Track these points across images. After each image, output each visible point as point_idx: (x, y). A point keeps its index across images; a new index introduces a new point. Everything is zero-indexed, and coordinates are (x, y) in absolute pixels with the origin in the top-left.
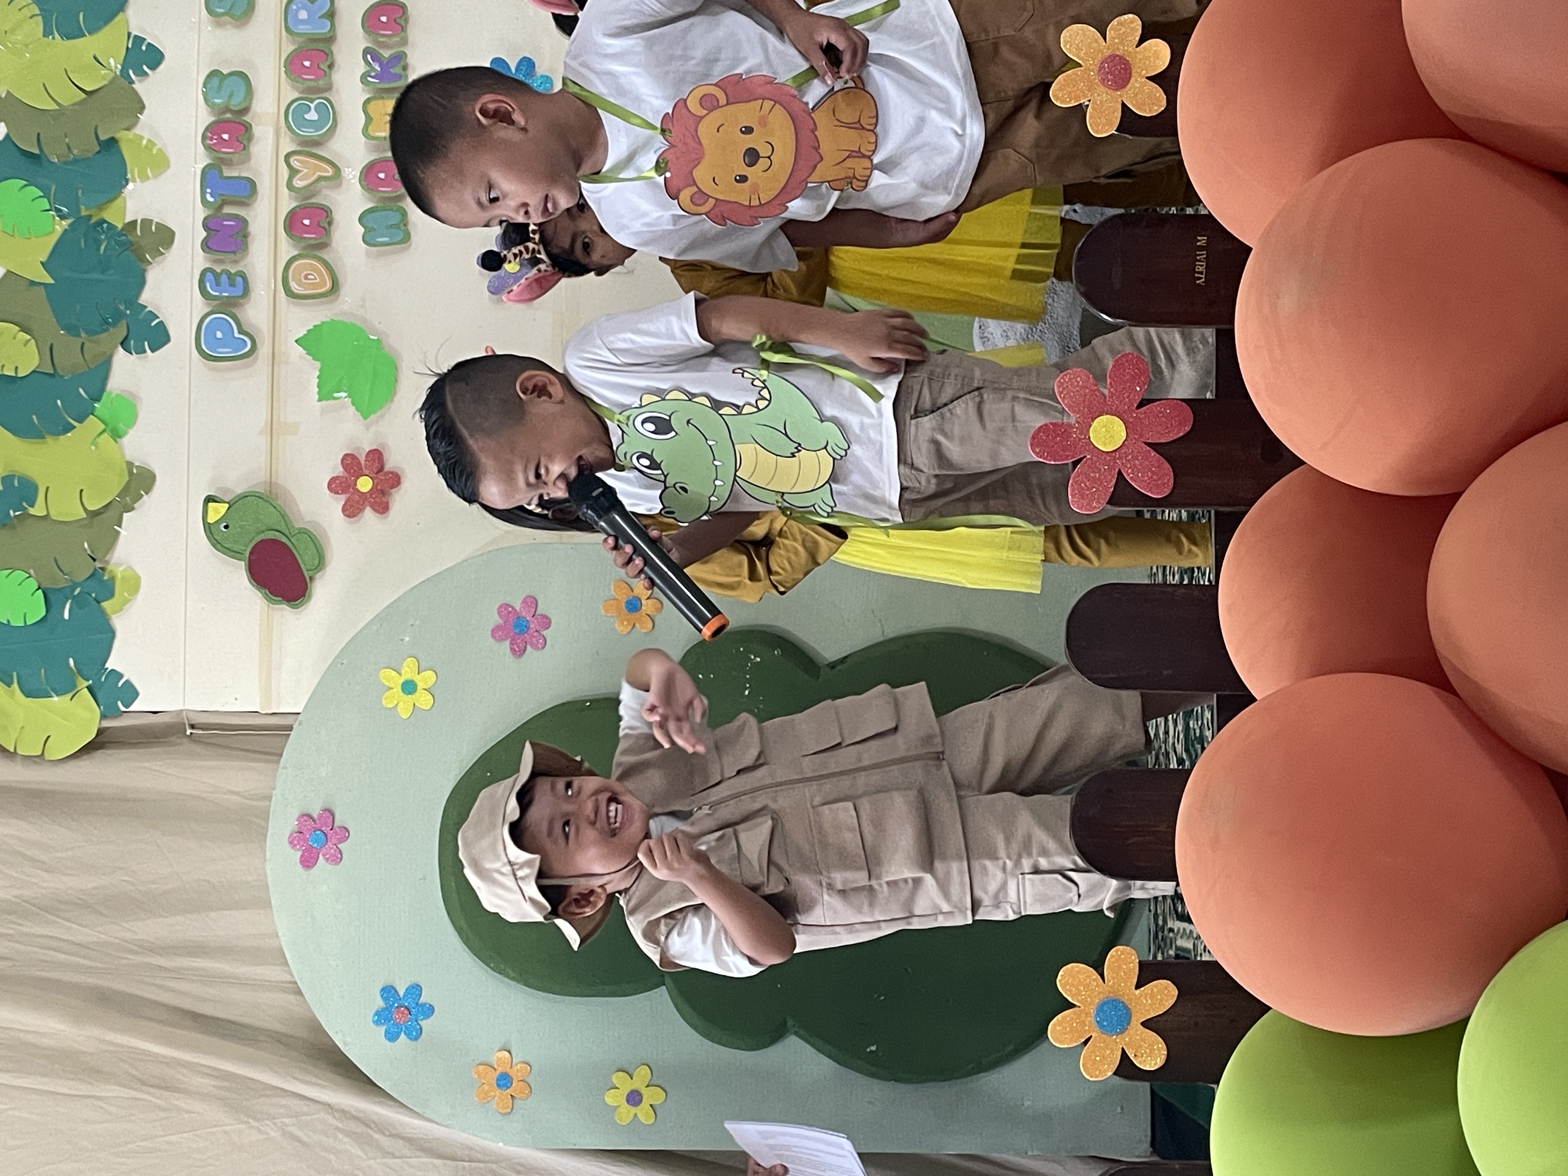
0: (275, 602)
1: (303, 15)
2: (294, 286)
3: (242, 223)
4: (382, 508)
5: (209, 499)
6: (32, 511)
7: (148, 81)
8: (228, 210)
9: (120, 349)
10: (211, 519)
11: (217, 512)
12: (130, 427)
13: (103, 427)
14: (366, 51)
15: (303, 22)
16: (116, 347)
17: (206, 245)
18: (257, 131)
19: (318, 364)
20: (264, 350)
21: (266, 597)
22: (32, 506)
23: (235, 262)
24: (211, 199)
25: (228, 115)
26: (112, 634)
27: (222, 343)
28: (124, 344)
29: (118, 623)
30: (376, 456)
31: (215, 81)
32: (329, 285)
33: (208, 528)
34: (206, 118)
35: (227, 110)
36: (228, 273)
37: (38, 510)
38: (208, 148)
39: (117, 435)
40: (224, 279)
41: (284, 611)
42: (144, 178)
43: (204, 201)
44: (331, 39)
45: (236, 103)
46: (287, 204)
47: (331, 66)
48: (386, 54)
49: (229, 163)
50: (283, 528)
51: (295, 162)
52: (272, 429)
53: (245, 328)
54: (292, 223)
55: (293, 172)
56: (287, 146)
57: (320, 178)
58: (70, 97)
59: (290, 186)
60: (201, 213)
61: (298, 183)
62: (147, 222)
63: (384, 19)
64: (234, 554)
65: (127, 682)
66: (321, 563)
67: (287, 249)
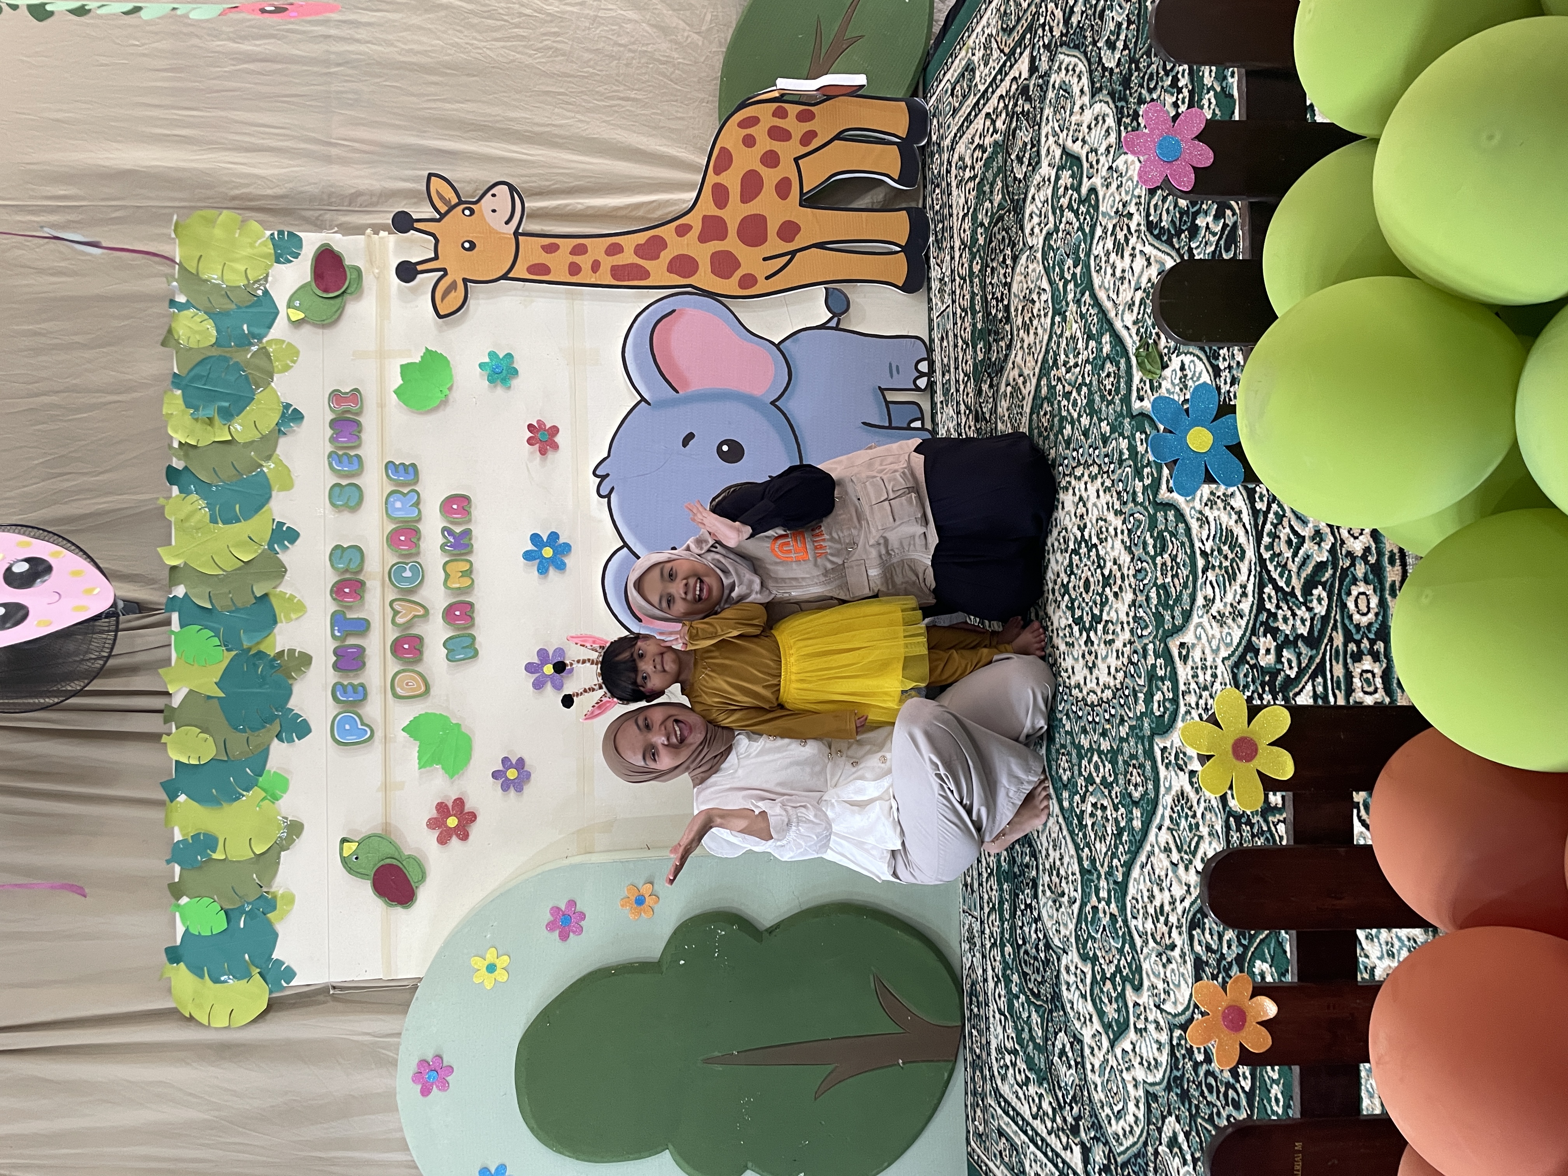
0: (391, 906)
1: (398, 505)
2: (399, 691)
3: (361, 650)
4: (464, 837)
5: (344, 840)
6: (215, 856)
7: (289, 552)
8: (351, 641)
9: (276, 740)
10: (345, 854)
11: (350, 848)
12: (285, 792)
13: (264, 794)
14: (444, 529)
15: (399, 509)
16: (272, 740)
17: (336, 666)
18: (369, 584)
19: (418, 743)
20: (379, 734)
21: (386, 902)
22: (214, 852)
23: (356, 676)
24: (338, 634)
25: (347, 576)
26: (276, 935)
27: (350, 733)
28: (279, 736)
29: (279, 928)
30: (460, 802)
31: (339, 551)
32: (423, 689)
33: (344, 861)
34: (332, 578)
35: (346, 571)
36: (351, 684)
37: (218, 855)
38: (334, 599)
39: (275, 798)
40: (350, 688)
41: (399, 912)
42: (289, 620)
43: (333, 636)
44: (419, 520)
45: (353, 566)
46: (392, 635)
47: (419, 539)
48: (458, 530)
49: (350, 608)
50: (396, 855)
51: (396, 606)
52: (386, 787)
53: (366, 721)
54: (397, 648)
55: (396, 613)
56: (391, 596)
57: (415, 616)
58: (230, 565)
59: (393, 622)
60: (332, 645)
61: (400, 620)
62: (292, 651)
63: (455, 507)
64: (362, 875)
65: (288, 967)
66: (423, 877)
67: (393, 666)
